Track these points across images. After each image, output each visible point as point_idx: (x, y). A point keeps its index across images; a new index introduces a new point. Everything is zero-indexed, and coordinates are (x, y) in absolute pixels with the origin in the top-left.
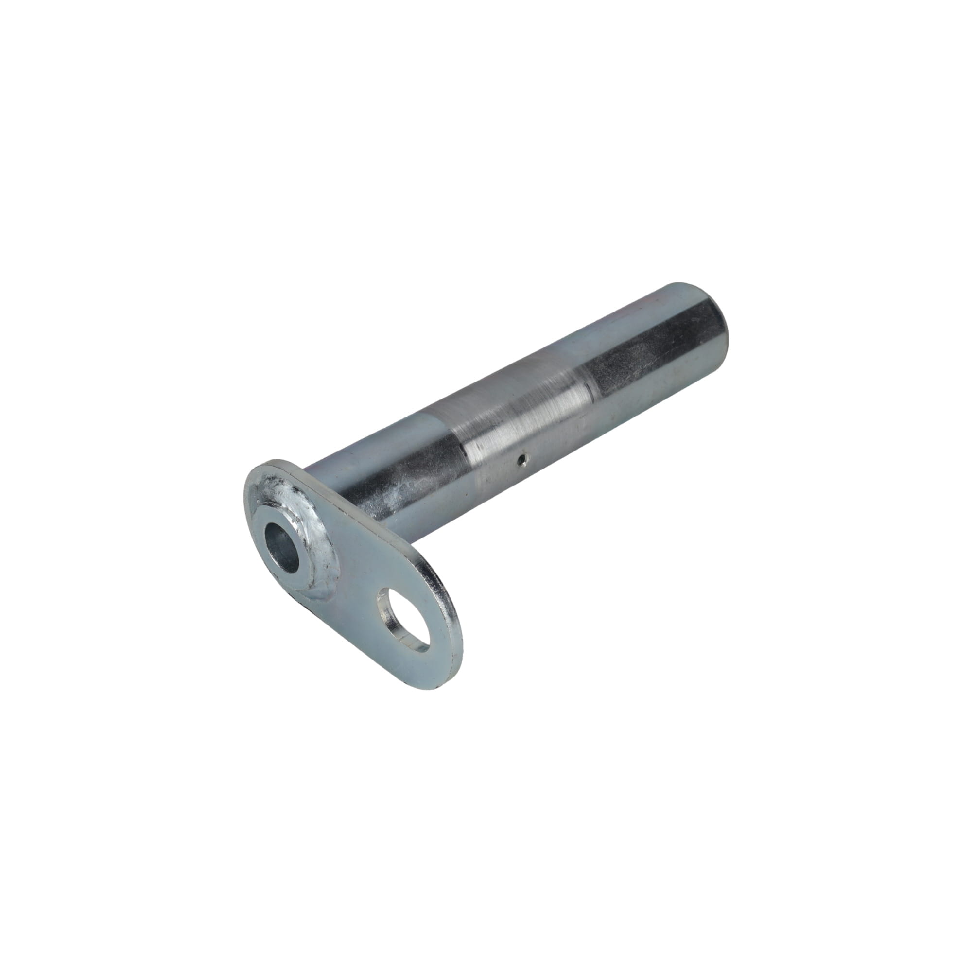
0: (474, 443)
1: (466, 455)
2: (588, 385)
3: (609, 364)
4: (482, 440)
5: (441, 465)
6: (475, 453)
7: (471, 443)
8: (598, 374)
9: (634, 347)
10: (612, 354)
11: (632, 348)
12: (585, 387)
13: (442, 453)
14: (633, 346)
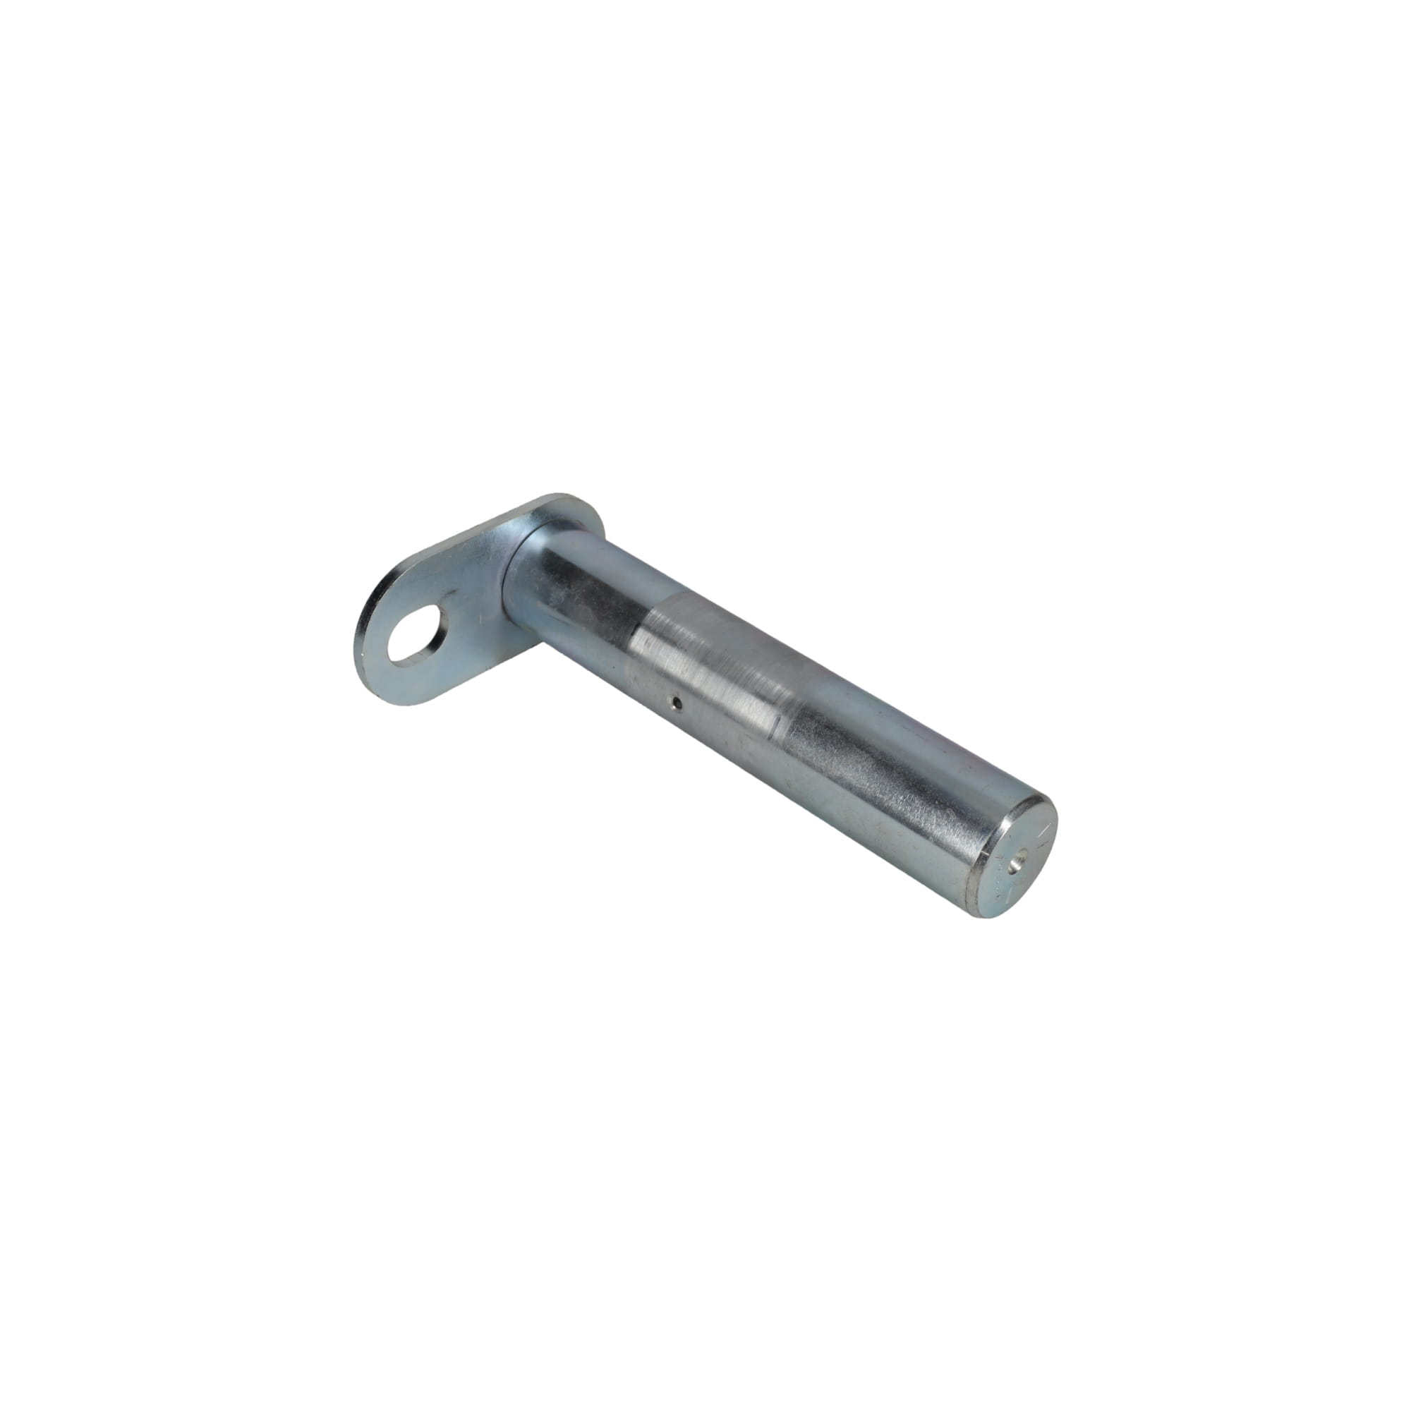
0: (649, 635)
1: (633, 634)
2: (779, 720)
3: (820, 731)
4: (654, 641)
5: (610, 617)
6: (640, 641)
7: (646, 632)
8: (800, 725)
9: (861, 752)
10: (836, 731)
11: (858, 750)
12: (775, 719)
13: (622, 612)
14: (862, 750)
